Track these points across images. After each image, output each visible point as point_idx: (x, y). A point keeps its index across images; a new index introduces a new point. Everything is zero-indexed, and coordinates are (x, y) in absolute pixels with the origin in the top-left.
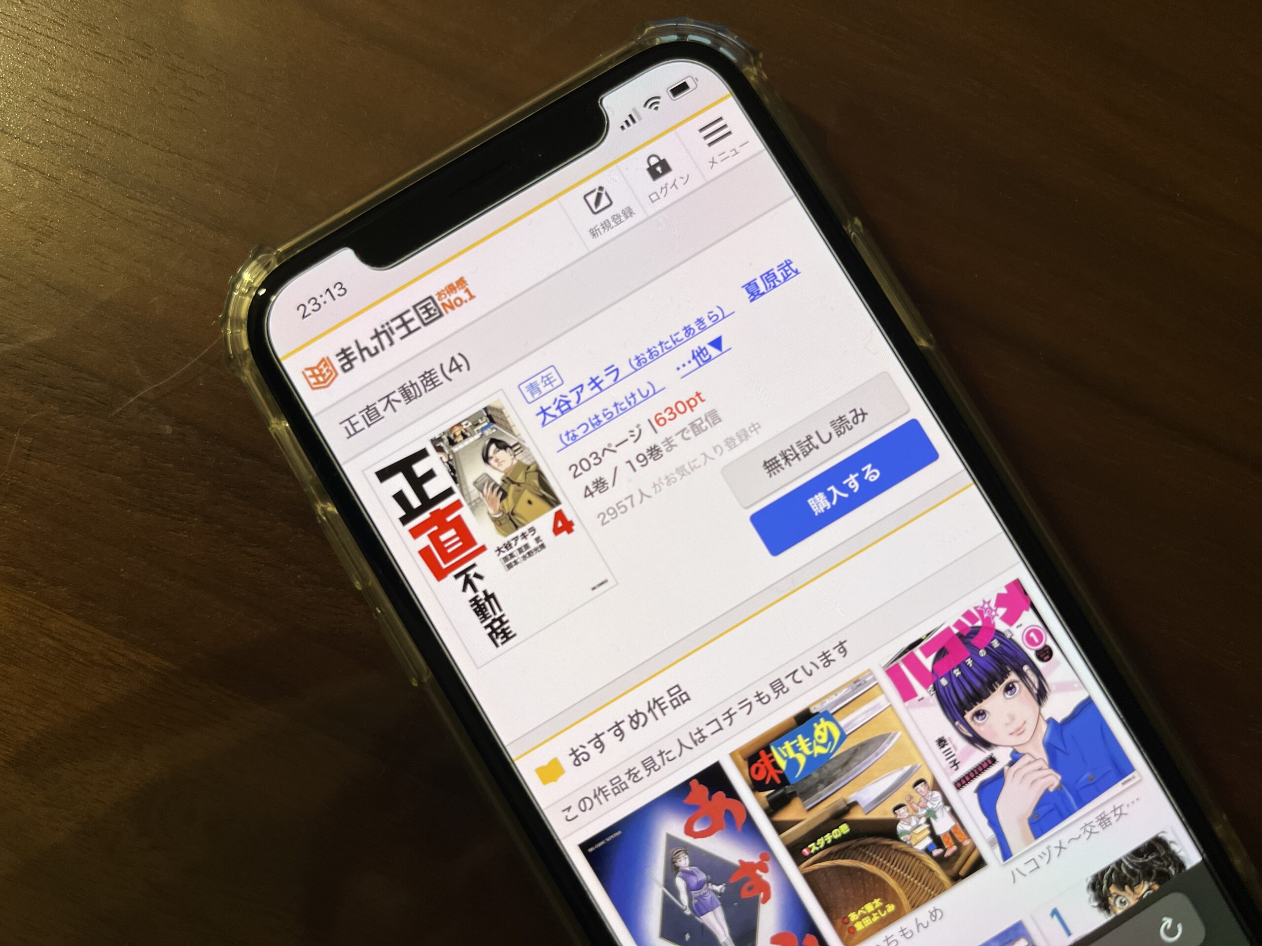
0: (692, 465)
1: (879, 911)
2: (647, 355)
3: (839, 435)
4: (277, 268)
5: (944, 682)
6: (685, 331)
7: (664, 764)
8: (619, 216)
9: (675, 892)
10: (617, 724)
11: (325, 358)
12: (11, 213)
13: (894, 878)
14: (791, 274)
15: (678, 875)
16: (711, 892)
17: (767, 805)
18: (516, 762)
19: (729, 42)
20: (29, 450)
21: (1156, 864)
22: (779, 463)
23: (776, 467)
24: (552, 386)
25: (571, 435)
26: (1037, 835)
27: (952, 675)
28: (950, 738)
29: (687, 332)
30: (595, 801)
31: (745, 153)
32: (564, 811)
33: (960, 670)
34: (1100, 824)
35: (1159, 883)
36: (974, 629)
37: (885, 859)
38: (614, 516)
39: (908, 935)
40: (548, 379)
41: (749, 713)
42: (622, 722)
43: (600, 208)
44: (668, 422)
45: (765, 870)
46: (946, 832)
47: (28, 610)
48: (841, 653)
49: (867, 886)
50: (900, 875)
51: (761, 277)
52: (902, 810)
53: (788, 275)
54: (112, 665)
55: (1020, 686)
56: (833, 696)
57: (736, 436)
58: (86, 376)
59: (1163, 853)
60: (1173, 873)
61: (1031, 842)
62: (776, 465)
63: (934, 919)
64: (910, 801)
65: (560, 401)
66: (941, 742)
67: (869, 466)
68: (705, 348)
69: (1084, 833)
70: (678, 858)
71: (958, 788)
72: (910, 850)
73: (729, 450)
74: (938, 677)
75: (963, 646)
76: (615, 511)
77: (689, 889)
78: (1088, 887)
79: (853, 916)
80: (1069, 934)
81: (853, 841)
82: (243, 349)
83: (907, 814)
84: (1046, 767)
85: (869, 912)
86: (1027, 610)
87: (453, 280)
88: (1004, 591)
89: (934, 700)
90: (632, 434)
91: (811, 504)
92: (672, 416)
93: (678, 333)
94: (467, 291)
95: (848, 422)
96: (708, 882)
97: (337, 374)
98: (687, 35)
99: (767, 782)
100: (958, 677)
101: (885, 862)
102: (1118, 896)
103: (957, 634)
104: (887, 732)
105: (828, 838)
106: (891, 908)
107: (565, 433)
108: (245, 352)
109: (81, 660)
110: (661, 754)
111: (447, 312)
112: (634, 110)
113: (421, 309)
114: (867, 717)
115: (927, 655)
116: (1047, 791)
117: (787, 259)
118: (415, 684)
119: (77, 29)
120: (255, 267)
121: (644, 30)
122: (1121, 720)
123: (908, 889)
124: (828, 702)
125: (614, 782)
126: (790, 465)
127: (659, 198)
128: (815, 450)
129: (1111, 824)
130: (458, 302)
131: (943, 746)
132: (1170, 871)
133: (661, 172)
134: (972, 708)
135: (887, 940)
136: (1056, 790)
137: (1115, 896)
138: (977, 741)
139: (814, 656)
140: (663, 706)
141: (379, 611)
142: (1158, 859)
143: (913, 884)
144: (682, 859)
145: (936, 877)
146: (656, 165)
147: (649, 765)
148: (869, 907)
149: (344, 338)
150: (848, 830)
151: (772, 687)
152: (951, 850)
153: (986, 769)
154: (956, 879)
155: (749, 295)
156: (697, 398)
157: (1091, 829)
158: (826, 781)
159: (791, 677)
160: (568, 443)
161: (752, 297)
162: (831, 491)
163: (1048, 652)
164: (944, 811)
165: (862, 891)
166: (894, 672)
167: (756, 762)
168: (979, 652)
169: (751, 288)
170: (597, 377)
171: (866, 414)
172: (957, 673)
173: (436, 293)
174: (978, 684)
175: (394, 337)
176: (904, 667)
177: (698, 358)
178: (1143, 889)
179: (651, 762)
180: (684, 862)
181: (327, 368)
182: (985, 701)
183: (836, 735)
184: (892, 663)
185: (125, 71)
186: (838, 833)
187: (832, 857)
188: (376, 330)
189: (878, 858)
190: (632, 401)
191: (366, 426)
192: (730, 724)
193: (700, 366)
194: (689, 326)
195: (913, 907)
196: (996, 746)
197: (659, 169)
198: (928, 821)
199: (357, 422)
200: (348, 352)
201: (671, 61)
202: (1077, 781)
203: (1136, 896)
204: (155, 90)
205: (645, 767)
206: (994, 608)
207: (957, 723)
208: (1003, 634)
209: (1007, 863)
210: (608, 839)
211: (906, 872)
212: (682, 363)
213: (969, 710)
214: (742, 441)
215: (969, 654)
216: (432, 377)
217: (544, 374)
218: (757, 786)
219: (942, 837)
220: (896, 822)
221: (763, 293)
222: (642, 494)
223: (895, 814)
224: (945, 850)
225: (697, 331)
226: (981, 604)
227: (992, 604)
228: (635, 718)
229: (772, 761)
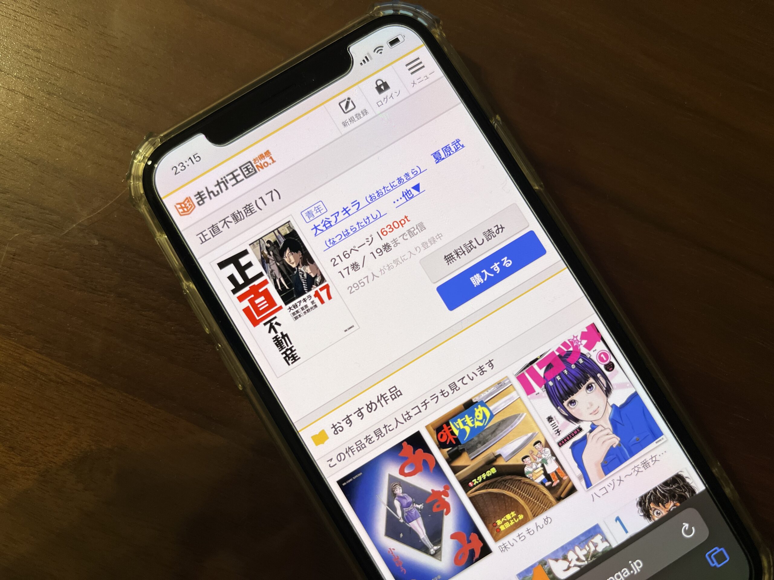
0: (403, 258)
1: (514, 519)
2: (376, 195)
3: (488, 240)
4: (160, 146)
5: (551, 383)
6: (398, 180)
7: (387, 433)
8: (359, 114)
9: (394, 509)
10: (359, 410)
11: (188, 198)
12: (5, 117)
13: (523, 499)
14: (459, 147)
15: (396, 499)
16: (415, 509)
17: (448, 456)
18: (300, 433)
19: (423, 15)
20: (14, 255)
21: (678, 490)
22: (454, 257)
23: (451, 259)
24: (321, 213)
25: (332, 241)
26: (606, 474)
27: (556, 380)
28: (555, 417)
29: (399, 181)
30: (347, 455)
31: (432, 78)
32: (328, 461)
33: (560, 377)
34: (643, 466)
35: (680, 502)
36: (568, 352)
37: (517, 488)
38: (357, 288)
39: (532, 533)
40: (318, 209)
41: (436, 403)
42: (363, 408)
43: (348, 110)
44: (388, 233)
45: (447, 495)
46: (553, 472)
47: (12, 349)
48: (491, 367)
49: (507, 504)
50: (526, 498)
51: (442, 149)
52: (527, 459)
53: (458, 148)
54: (62, 381)
55: (595, 385)
56: (486, 392)
57: (429, 241)
58: (48, 212)
59: (682, 484)
60: (688, 496)
61: (603, 477)
62: (452, 258)
63: (546, 523)
64: (532, 454)
65: (325, 221)
66: (550, 419)
67: (506, 258)
68: (410, 190)
69: (634, 472)
70: (395, 488)
71: (560, 446)
72: (532, 483)
73: (424, 250)
74: (547, 380)
75: (562, 363)
76: (358, 285)
77: (402, 507)
78: (637, 504)
79: (499, 522)
80: (627, 532)
81: (499, 478)
82: (140, 192)
83: (530, 462)
84: (611, 433)
85: (508, 519)
86: (599, 341)
87: (263, 152)
88: (586, 330)
89: (545, 394)
90: (367, 240)
91: (472, 280)
92: (391, 230)
93: (394, 182)
94: (271, 158)
95: (493, 232)
96: (413, 503)
97: (195, 207)
98: (398, 11)
99: (448, 443)
100: (559, 381)
101: (517, 490)
102: (655, 509)
103: (558, 356)
104: (519, 413)
105: (484, 476)
106: (521, 517)
107: (329, 240)
108: (141, 194)
109: (43, 379)
110: (385, 427)
111: (259, 170)
112: (368, 54)
113: (244, 169)
114: (506, 404)
115: (541, 368)
116: (612, 447)
117: (457, 139)
118: (241, 389)
119: (44, 11)
120: (147, 145)
121: (374, 8)
122: (654, 405)
123: (531, 505)
124: (483, 395)
125: (357, 444)
126: (460, 258)
127: (383, 104)
128: (474, 249)
129: (650, 466)
130: (266, 164)
131: (551, 421)
132: (686, 495)
133: (383, 89)
134: (568, 399)
135: (519, 535)
136: (617, 446)
137: (653, 509)
138: (571, 418)
139: (475, 369)
140: (386, 399)
141: (220, 346)
142: (679, 487)
143: (534, 503)
144: (398, 489)
145: (547, 499)
146: (380, 85)
147: (378, 433)
148: (508, 517)
149: (199, 186)
150: (496, 471)
151: (450, 387)
152: (556, 482)
153: (576, 434)
154: (559, 499)
155: (435, 160)
156: (406, 219)
157: (638, 469)
158: (482, 442)
159: (461, 380)
160: (330, 246)
161: (437, 161)
162: (484, 273)
163: (611, 366)
164: (552, 459)
165: (504, 507)
166: (521, 378)
167: (441, 431)
168: (571, 366)
169: (437, 156)
170: (347, 208)
171: (504, 228)
172: (558, 378)
173: (253, 159)
174: (571, 385)
175: (228, 185)
176: (527, 375)
177: (406, 196)
178: (670, 505)
179: (380, 431)
180: (399, 491)
181: (189, 203)
182: (575, 395)
183: (488, 415)
184: (520, 372)
185: (72, 35)
186: (490, 473)
187: (486, 487)
188: (218, 181)
189: (513, 487)
190: (367, 221)
191: (212, 237)
192: (426, 409)
193: (407, 201)
194: (401, 177)
195: (534, 516)
196: (582, 421)
197: (382, 87)
198: (543, 466)
199: (207, 235)
200: (201, 194)
201: (389, 26)
202: (630, 441)
203: (666, 510)
204: (90, 46)
205: (376, 435)
206: (580, 340)
207: (559, 408)
208: (585, 355)
209: (589, 490)
210: (354, 478)
211: (530, 496)
212: (397, 199)
213: (566, 400)
214: (432, 244)
215: (565, 367)
216: (251, 208)
217: (316, 206)
218: (441, 446)
219: (551, 475)
220: (524, 466)
221: (444, 159)
222: (374, 275)
223: (523, 461)
224: (553, 483)
225: (405, 180)
226: (572, 338)
227: (579, 338)
228: (370, 406)
229: (451, 430)
